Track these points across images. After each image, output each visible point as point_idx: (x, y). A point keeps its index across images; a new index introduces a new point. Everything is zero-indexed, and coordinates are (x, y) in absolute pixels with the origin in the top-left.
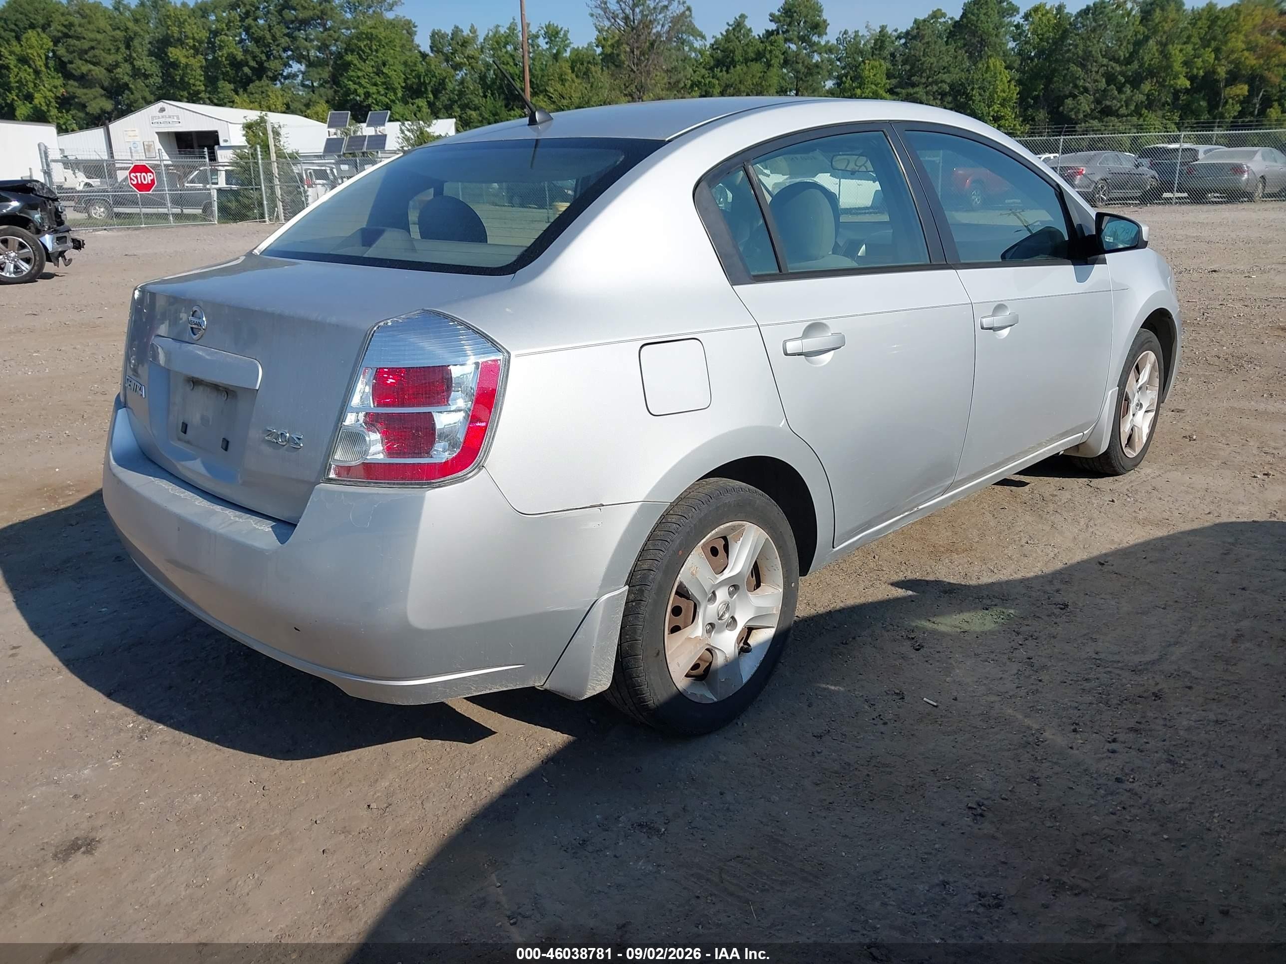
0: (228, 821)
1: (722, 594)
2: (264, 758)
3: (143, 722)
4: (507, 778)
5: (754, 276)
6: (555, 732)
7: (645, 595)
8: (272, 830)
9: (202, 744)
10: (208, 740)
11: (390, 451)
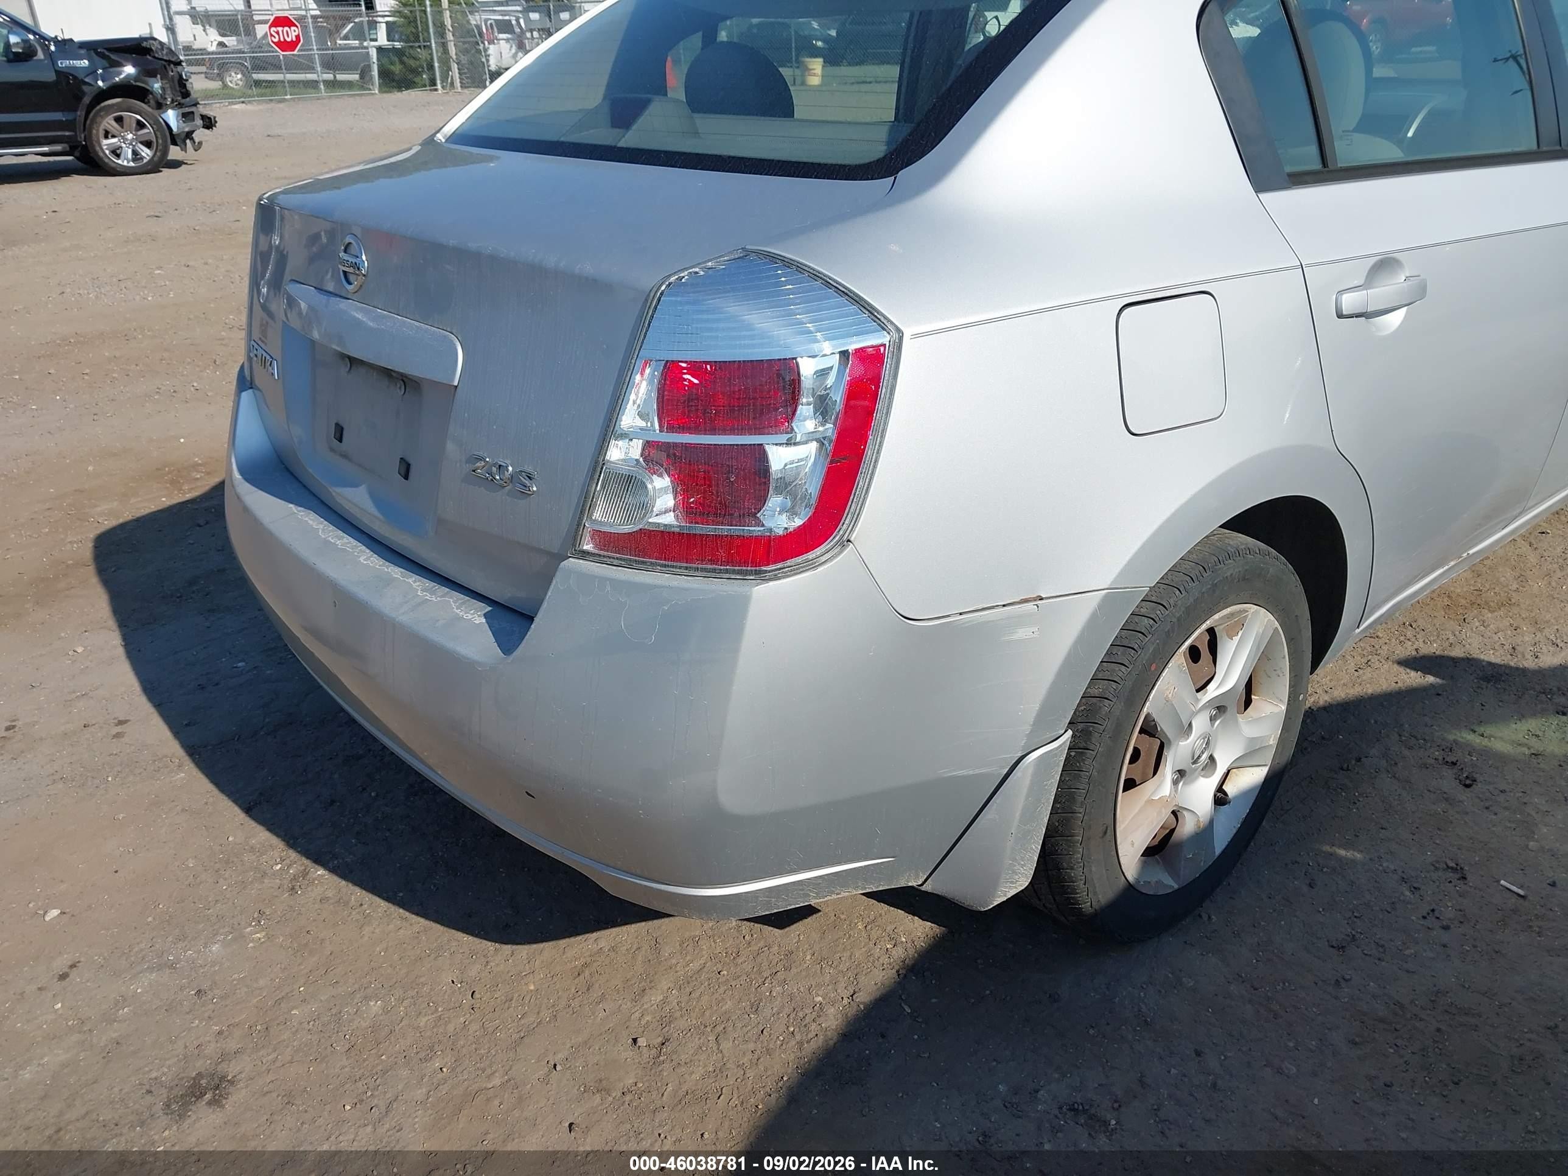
0: (422, 1055)
1: (1200, 724)
2: (471, 938)
3: (297, 862)
4: (846, 1001)
5: (1290, 175)
6: (910, 917)
7: (1093, 740)
8: (489, 1077)
9: (379, 906)
10: (387, 899)
11: (687, 510)
